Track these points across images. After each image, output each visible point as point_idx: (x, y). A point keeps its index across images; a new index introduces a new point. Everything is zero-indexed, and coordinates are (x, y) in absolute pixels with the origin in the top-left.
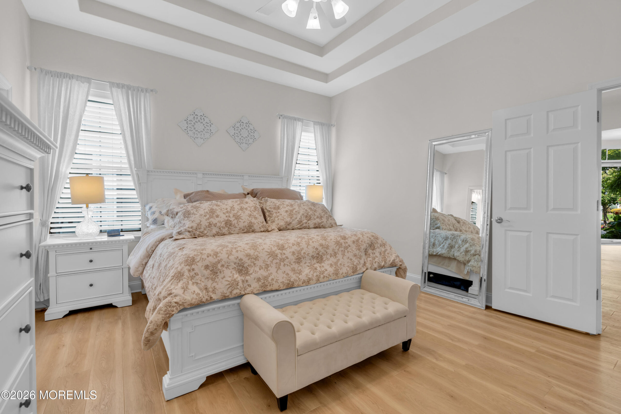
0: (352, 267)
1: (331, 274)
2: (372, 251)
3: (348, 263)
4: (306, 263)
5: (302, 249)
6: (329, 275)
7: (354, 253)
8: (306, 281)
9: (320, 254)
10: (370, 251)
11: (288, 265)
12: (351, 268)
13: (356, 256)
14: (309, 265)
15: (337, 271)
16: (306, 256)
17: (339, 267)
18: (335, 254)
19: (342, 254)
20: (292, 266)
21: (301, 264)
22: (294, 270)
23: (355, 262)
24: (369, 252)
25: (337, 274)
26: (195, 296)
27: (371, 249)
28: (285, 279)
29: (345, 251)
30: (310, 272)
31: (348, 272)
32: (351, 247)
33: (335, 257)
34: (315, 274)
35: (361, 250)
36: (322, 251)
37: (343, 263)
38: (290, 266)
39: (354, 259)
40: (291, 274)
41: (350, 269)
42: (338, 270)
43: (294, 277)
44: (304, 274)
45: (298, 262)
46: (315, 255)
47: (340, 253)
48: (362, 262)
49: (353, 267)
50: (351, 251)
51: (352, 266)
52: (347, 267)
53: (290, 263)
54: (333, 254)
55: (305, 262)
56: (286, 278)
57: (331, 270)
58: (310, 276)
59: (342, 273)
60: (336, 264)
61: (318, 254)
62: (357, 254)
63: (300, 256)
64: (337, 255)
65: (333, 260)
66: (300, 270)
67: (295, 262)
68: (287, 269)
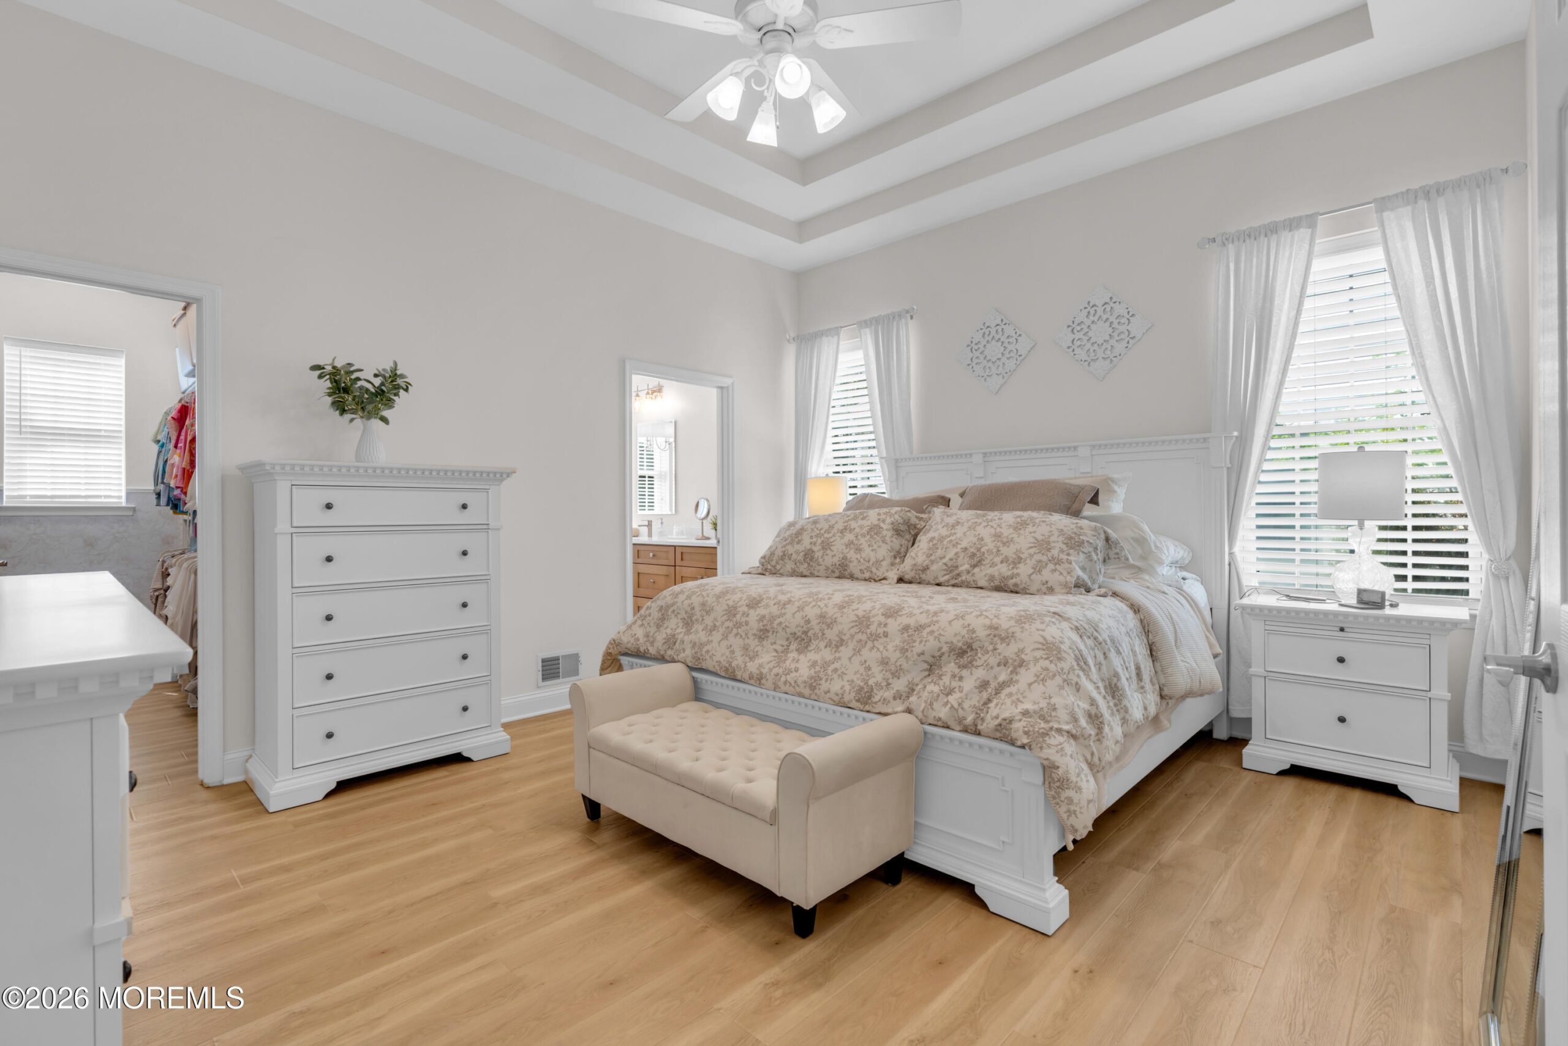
0: (859, 686)
1: (799, 682)
2: (957, 671)
3: (856, 673)
4: (775, 643)
5: (782, 615)
6: (795, 682)
7: (884, 656)
8: (755, 676)
9: (810, 634)
10: (950, 667)
11: (741, 636)
12: (854, 688)
13: (887, 663)
14: (780, 648)
15: (815, 681)
16: (780, 630)
17: (827, 674)
18: (841, 642)
19: (854, 650)
20: (747, 641)
21: (765, 642)
22: (747, 649)
23: (874, 677)
24: (944, 669)
25: (813, 688)
26: (632, 640)
27: (956, 663)
28: (724, 658)
29: (866, 643)
30: (768, 663)
31: (843, 695)
32: (888, 640)
33: (833, 650)
34: (775, 671)
35: (909, 654)
36: (817, 628)
37: (843, 670)
38: (744, 639)
39: (876, 669)
40: (738, 653)
41: (850, 690)
42: (821, 679)
43: (739, 660)
44: (758, 661)
45: (760, 637)
46: (799, 634)
47: (852, 645)
48: (900, 685)
49: (862, 688)
50: (881, 648)
51: (862, 684)
52: (848, 681)
53: (746, 634)
54: (834, 643)
55: (773, 641)
56: (727, 657)
57: (804, 672)
58: (764, 671)
59: (826, 690)
60: (826, 665)
61: (806, 633)
62: (893, 660)
63: (768, 627)
64: (842, 648)
65: (827, 654)
66: (757, 652)
67: (754, 635)
68: (736, 643)
